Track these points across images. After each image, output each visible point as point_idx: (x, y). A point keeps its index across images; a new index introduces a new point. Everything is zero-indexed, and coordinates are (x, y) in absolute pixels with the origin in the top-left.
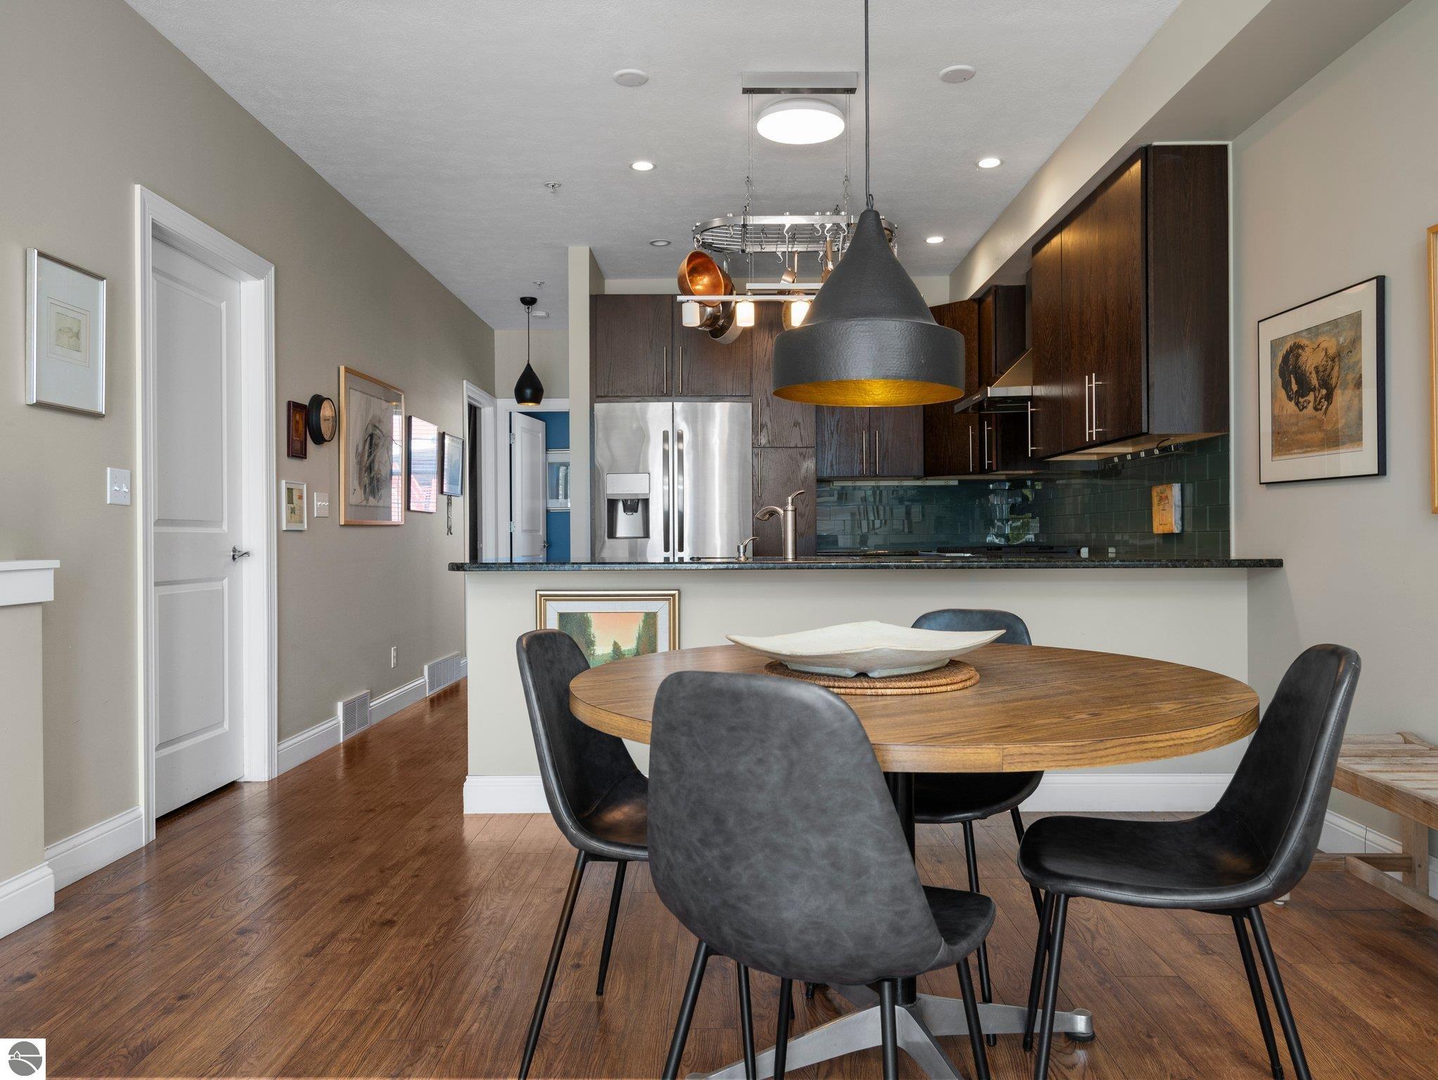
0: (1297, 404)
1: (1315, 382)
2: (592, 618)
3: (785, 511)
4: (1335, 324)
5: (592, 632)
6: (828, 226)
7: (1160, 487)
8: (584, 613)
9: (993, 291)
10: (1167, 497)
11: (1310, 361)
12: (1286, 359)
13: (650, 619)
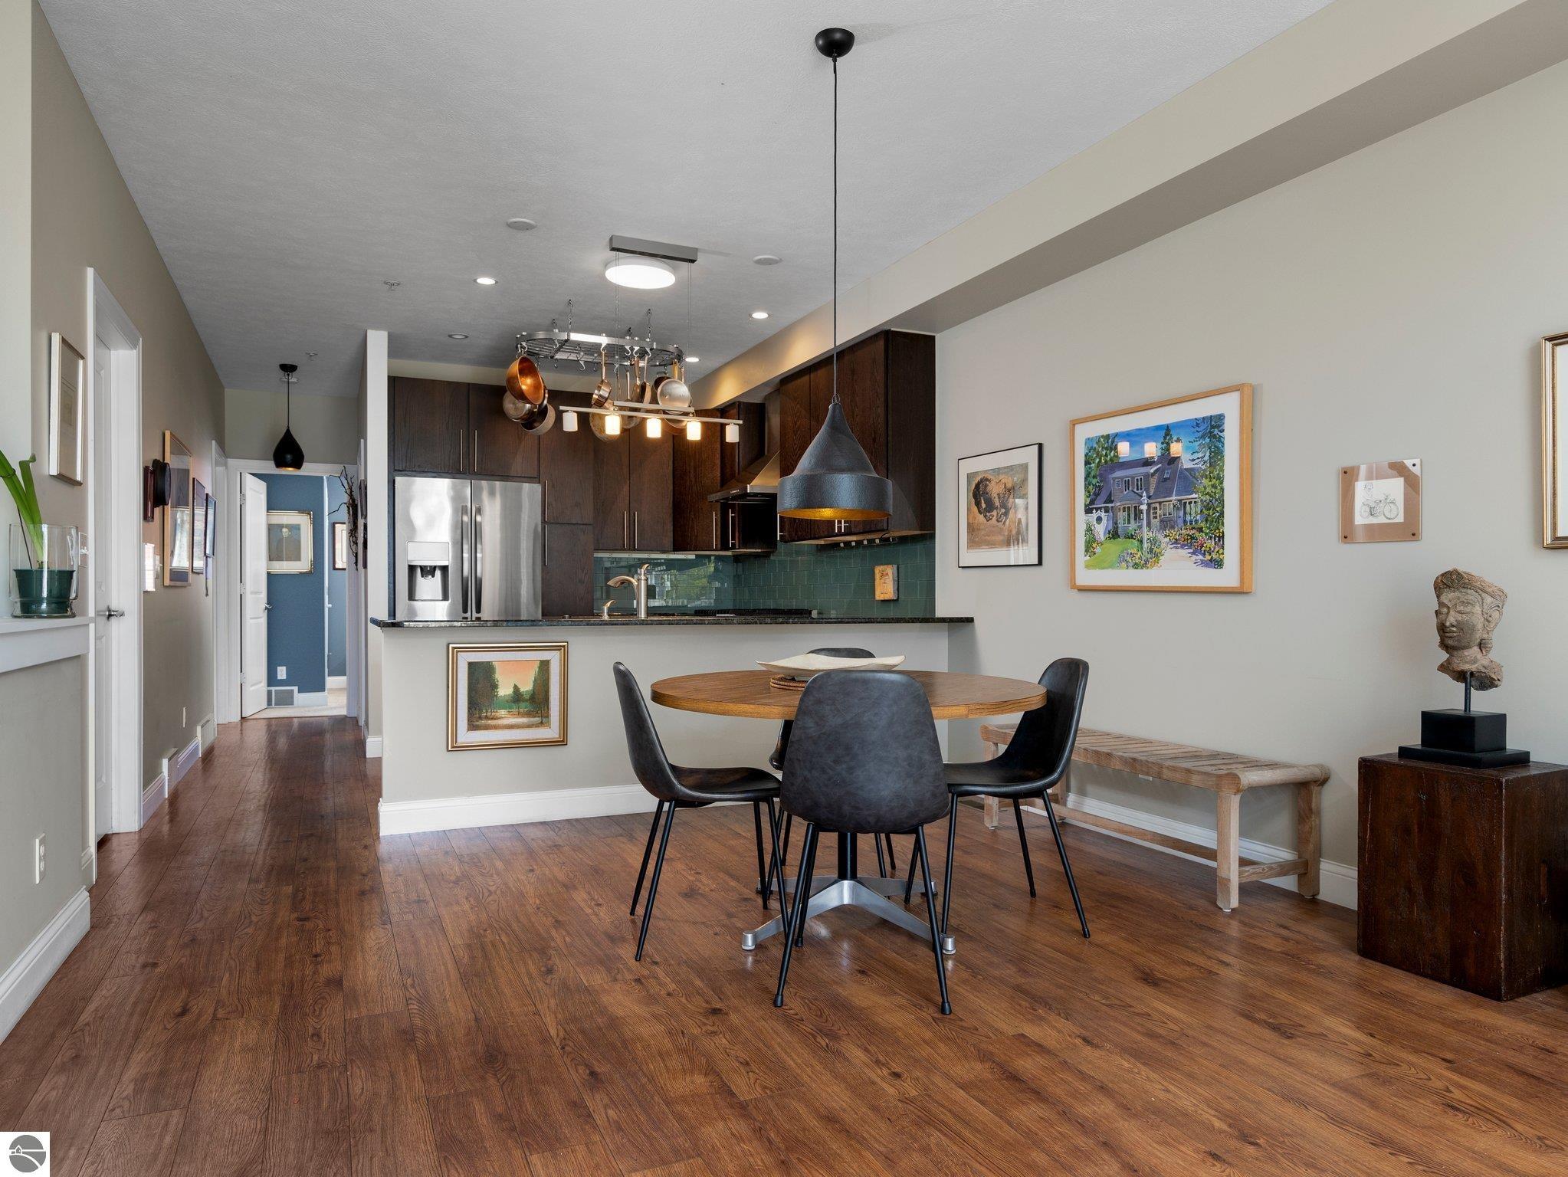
0: (985, 516)
1: (997, 503)
2: (496, 665)
3: (639, 580)
4: (1011, 468)
5: (496, 677)
6: (637, 348)
7: (882, 567)
8: (489, 662)
9: (737, 405)
10: (887, 574)
11: (994, 490)
12: (977, 486)
13: (545, 665)
